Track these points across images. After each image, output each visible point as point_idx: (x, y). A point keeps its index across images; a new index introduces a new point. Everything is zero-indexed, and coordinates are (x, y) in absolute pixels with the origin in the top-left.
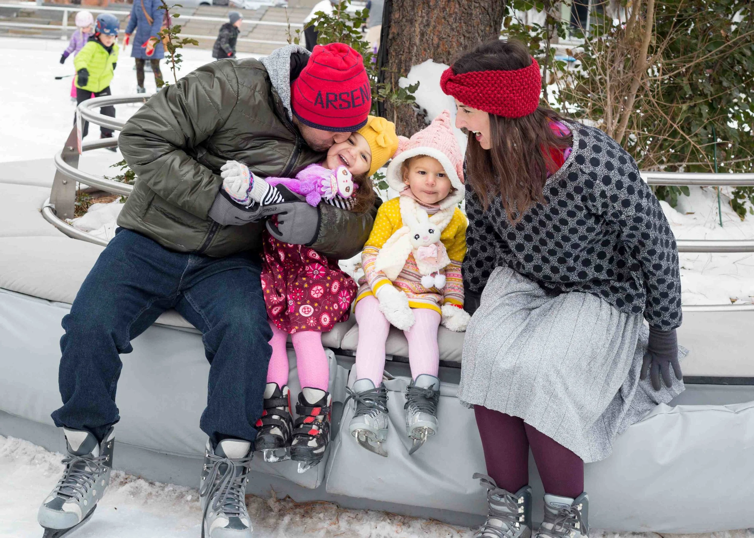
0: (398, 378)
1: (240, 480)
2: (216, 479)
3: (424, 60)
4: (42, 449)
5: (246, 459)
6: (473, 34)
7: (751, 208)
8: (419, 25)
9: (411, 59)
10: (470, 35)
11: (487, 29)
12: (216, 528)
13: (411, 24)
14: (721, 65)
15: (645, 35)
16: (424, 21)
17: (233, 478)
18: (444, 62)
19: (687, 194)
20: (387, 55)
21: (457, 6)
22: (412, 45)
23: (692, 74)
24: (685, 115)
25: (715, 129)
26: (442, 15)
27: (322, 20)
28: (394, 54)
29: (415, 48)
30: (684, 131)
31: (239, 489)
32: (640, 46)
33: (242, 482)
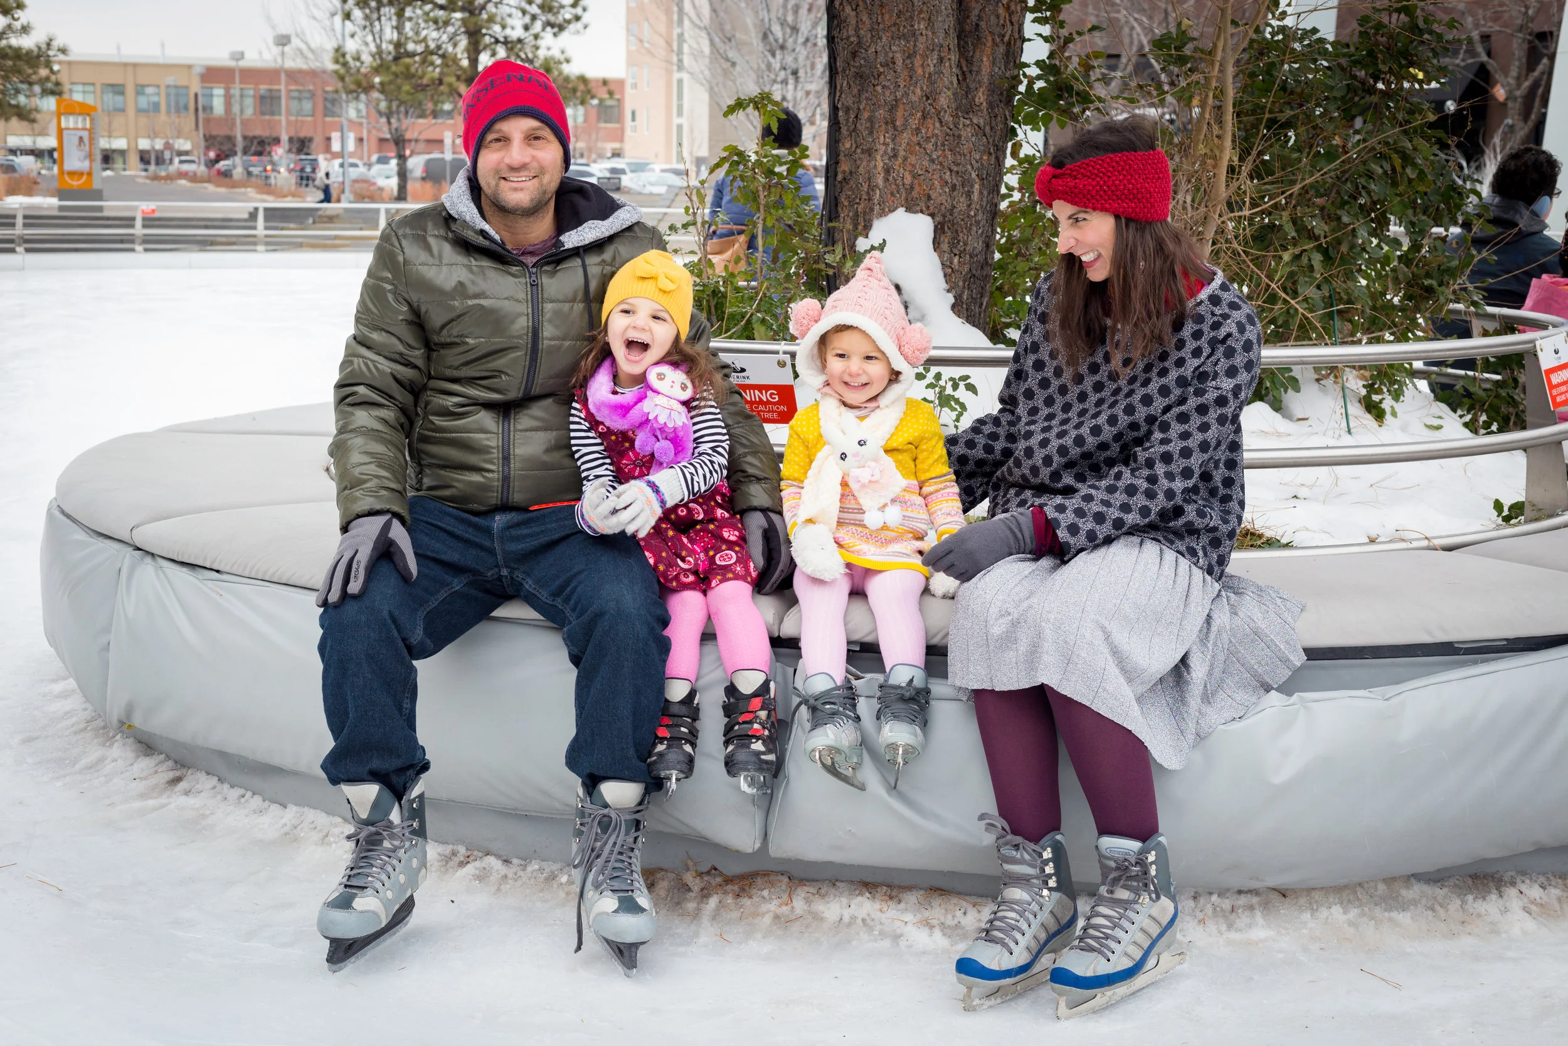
0: (869, 676)
1: (632, 840)
2: (596, 840)
3: (892, 210)
4: (339, 820)
5: (640, 808)
6: (964, 166)
7: (1392, 407)
8: (882, 156)
9: (872, 210)
10: (960, 168)
11: (985, 158)
12: (599, 914)
13: (870, 155)
14: (1338, 193)
15: (1221, 148)
16: (889, 150)
17: (620, 838)
18: (922, 212)
19: (1297, 390)
20: (836, 205)
21: (937, 125)
22: (872, 188)
23: (1295, 207)
24: (1288, 269)
25: (1334, 289)
26: (915, 139)
27: (735, 158)
28: (846, 203)
29: (878, 192)
30: (1287, 294)
31: (631, 854)
32: (1215, 166)
33: (635, 842)
